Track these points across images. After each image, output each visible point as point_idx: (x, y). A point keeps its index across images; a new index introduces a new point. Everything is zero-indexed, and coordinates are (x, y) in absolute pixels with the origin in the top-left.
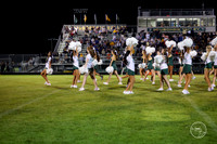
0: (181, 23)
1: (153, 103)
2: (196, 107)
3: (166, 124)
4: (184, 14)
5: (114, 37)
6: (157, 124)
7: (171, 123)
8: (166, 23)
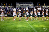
0: (26, 6)
1: (19, 23)
2: (29, 24)
3: (22, 28)
4: (26, 4)
5: (11, 9)
6: (20, 28)
7: (23, 28)
8: (23, 6)
